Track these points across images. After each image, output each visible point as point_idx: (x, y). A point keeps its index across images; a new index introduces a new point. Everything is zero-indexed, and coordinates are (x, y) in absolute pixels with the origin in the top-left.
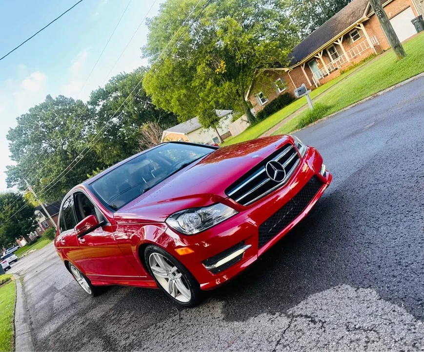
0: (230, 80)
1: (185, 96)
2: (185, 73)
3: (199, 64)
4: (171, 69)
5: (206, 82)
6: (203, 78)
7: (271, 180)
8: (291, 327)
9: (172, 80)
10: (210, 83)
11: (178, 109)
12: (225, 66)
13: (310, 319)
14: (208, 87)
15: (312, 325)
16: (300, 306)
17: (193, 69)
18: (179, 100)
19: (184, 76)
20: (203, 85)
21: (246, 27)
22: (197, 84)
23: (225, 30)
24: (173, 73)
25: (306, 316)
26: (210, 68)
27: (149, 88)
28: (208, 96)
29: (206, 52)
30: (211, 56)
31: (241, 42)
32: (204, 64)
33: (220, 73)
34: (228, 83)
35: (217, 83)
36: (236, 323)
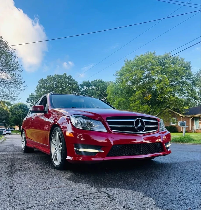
0: (149, 105)
1: (123, 102)
2: (130, 92)
3: (139, 91)
4: (124, 87)
5: (137, 100)
6: (136, 98)
7: (134, 127)
8: (95, 194)
9: (122, 92)
10: (138, 102)
11: (116, 106)
12: (150, 98)
13: (108, 195)
14: (136, 103)
15: (107, 197)
16: (108, 189)
17: (134, 92)
18: (119, 102)
19: (128, 93)
20: (134, 101)
21: (172, 85)
22: (132, 99)
23: (160, 81)
24: (124, 89)
25: (107, 194)
26: (143, 95)
27: (109, 90)
28: (134, 107)
29: (145, 87)
30: (146, 90)
31: (165, 90)
32: (141, 92)
33: (146, 100)
34: (147, 106)
35: (142, 103)
36: (71, 182)
